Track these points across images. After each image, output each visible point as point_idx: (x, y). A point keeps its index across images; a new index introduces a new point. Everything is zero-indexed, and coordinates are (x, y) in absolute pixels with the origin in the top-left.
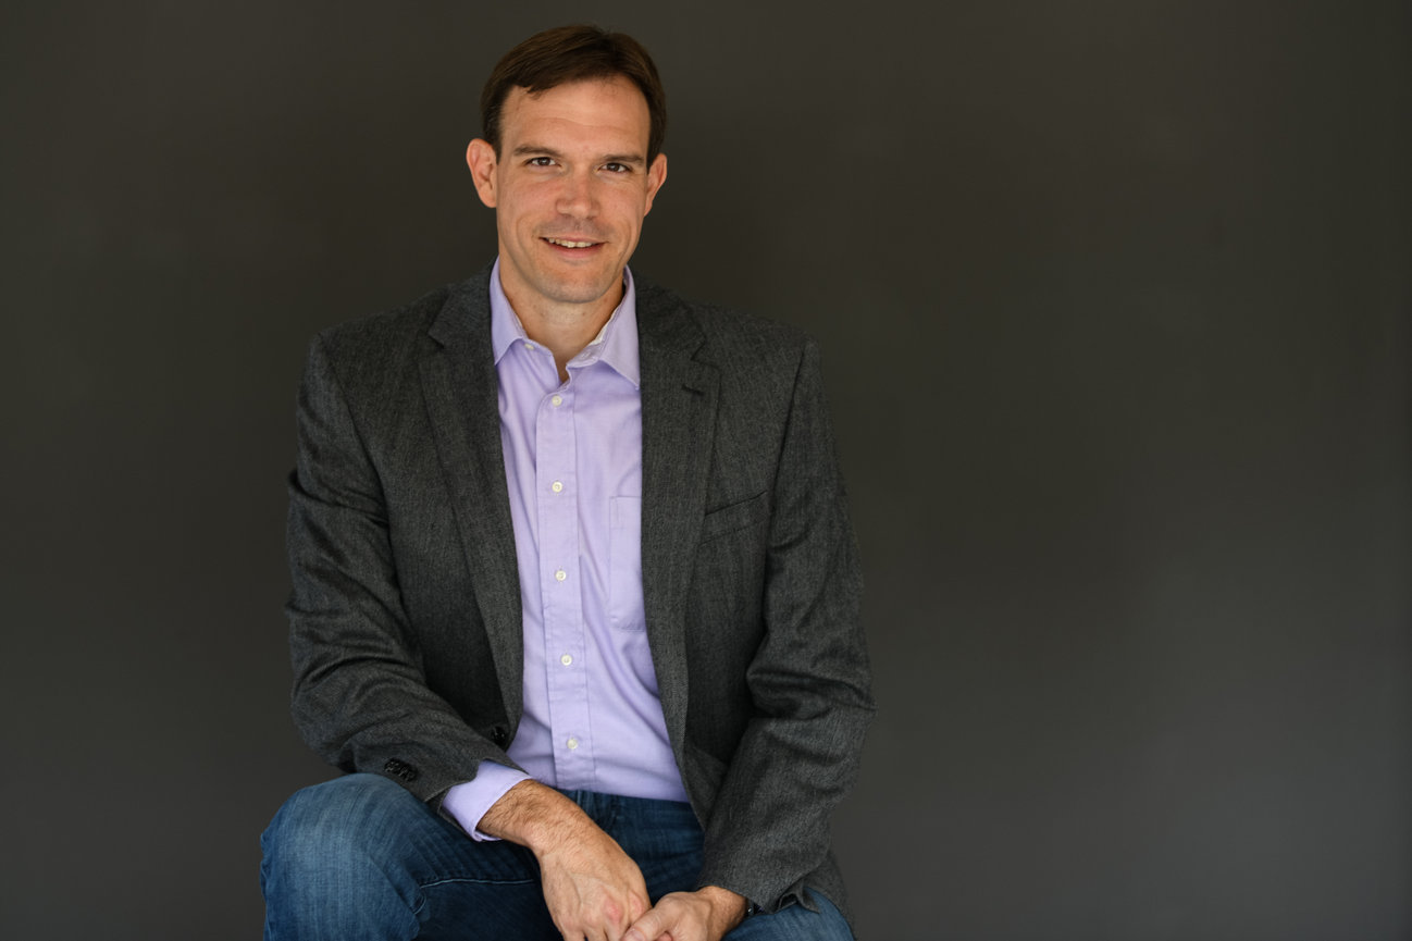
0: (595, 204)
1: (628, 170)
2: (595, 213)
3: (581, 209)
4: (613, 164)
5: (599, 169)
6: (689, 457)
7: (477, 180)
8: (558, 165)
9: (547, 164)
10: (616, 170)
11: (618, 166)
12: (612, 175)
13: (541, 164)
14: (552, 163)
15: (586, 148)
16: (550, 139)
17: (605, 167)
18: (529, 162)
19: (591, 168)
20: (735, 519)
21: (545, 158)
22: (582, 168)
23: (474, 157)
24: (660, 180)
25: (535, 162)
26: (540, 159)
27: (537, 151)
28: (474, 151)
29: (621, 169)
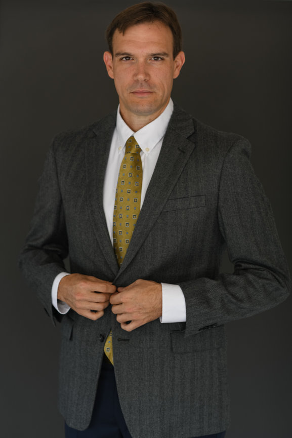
0: (147, 74)
1: (162, 59)
2: (147, 78)
3: (141, 77)
4: (156, 57)
5: (150, 60)
6: (170, 175)
7: (108, 68)
8: (133, 60)
9: (129, 59)
10: (157, 60)
11: (158, 58)
12: (156, 62)
13: (127, 60)
14: (131, 59)
15: (142, 51)
16: (128, 49)
17: (153, 59)
18: (121, 59)
19: (146, 60)
20: (188, 204)
21: (128, 57)
22: (141, 60)
23: (107, 59)
24: (182, 62)
25: (124, 59)
26: (126, 57)
27: (123, 54)
28: (106, 57)
29: (160, 59)
